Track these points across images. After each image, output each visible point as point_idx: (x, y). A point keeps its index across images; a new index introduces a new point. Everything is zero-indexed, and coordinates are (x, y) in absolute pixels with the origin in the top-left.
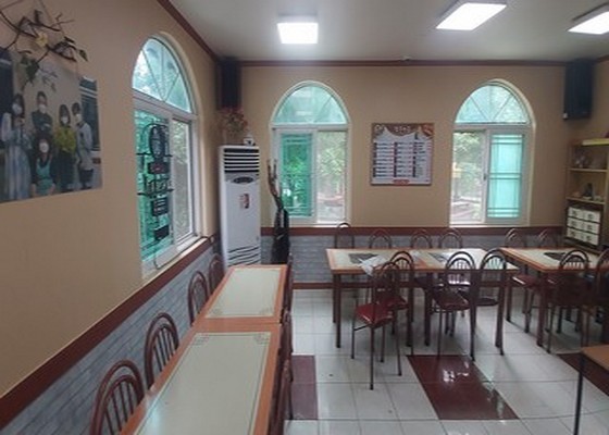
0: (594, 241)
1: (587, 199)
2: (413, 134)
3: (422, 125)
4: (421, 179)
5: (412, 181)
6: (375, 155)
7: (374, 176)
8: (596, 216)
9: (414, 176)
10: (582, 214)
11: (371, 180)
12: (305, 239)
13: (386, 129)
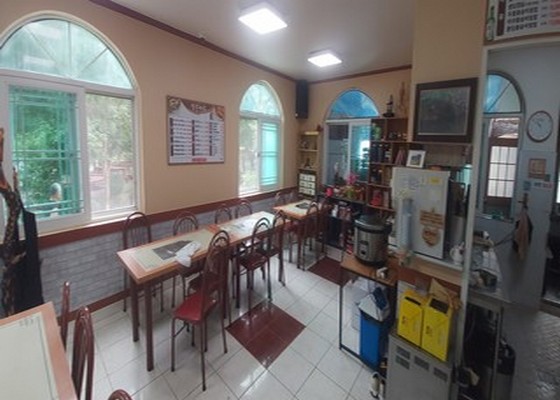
0: (313, 193)
1: (308, 168)
2: (209, 114)
3: (216, 107)
4: (217, 158)
5: (210, 159)
6: (172, 132)
7: (172, 154)
8: (313, 178)
9: (211, 154)
10: (307, 177)
11: (168, 159)
12: (71, 247)
13: (182, 105)
